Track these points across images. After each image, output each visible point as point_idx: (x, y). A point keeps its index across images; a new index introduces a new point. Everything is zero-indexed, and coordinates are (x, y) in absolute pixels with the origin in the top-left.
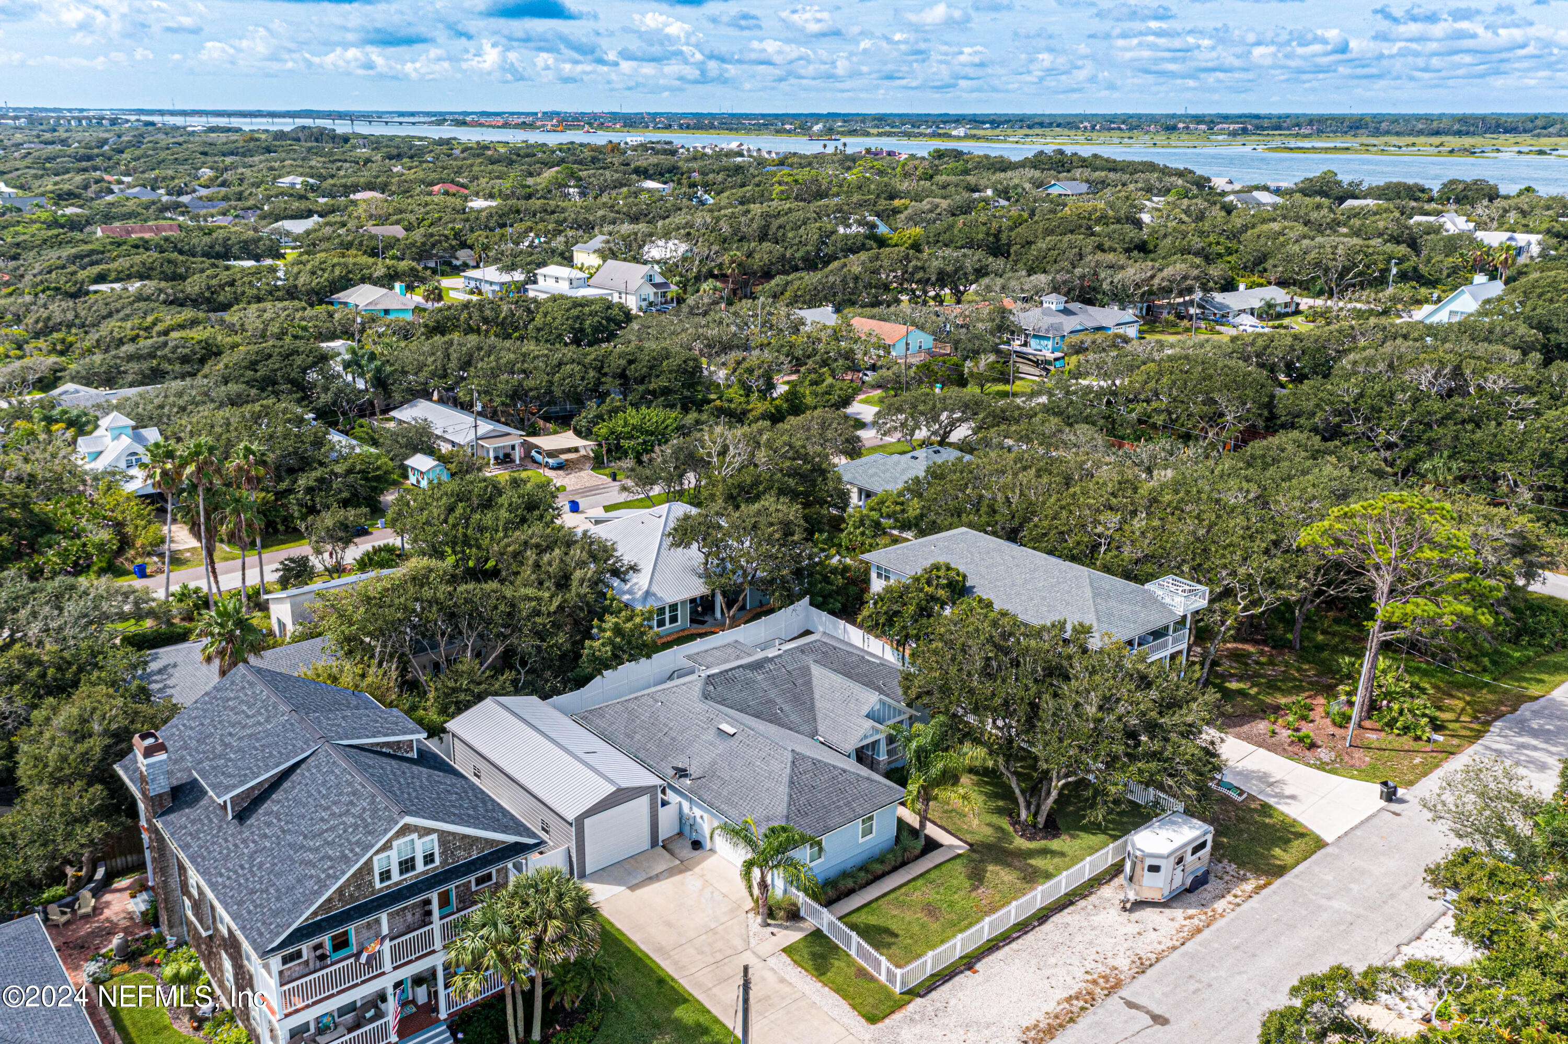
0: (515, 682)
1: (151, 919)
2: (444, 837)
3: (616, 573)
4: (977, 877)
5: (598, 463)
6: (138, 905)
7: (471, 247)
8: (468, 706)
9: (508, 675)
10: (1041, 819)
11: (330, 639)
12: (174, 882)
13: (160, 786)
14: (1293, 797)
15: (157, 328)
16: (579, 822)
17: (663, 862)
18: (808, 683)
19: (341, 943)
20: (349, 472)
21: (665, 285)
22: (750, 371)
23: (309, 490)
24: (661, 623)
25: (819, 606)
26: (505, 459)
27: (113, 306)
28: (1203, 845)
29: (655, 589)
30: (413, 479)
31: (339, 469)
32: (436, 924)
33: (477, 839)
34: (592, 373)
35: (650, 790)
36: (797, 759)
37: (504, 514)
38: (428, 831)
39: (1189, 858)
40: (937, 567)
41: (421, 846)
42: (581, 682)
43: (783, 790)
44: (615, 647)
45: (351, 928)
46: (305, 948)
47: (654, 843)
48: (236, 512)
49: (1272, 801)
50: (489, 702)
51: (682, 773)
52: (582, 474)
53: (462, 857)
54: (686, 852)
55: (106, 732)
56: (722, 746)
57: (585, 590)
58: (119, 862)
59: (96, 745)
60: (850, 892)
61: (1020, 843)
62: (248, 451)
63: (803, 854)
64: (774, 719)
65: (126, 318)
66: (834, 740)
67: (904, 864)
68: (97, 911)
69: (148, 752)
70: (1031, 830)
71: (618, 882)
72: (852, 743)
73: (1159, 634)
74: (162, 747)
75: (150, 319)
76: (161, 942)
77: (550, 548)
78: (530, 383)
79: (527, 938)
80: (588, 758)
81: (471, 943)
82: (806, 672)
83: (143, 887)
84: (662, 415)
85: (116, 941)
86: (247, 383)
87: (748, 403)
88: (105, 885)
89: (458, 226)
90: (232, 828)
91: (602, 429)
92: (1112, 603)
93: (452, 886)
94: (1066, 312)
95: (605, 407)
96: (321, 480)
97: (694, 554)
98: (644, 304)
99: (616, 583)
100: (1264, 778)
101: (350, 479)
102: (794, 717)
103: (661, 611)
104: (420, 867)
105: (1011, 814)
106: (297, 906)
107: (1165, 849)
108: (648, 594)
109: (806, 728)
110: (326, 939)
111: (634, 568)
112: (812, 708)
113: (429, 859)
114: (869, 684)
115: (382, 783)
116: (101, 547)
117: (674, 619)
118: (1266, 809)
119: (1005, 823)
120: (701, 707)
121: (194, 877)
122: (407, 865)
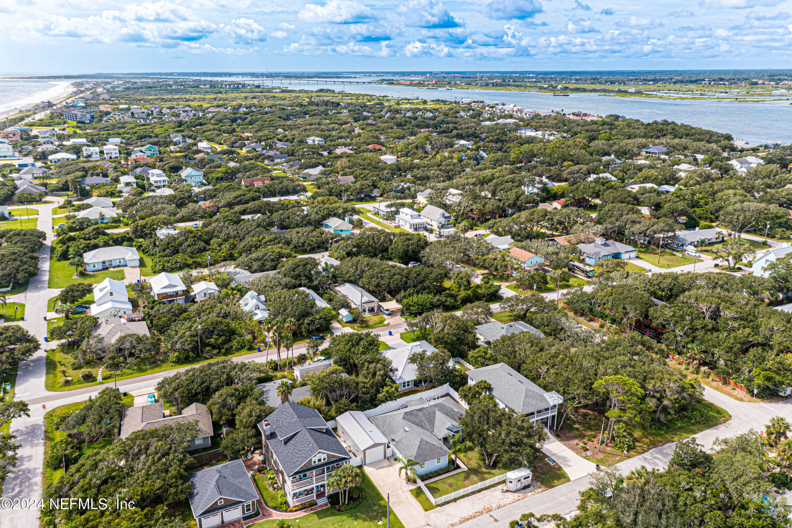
0: (356, 406)
1: (264, 462)
2: (328, 455)
3: (391, 370)
4: (467, 478)
5: (403, 314)
6: (261, 458)
7: (379, 188)
8: (343, 413)
9: (355, 404)
10: (491, 464)
11: (308, 387)
12: (270, 455)
13: (268, 433)
14: (570, 466)
15: (263, 241)
16: (364, 451)
17: (386, 463)
18: (434, 417)
19: (305, 476)
20: (321, 318)
21: (449, 217)
22: (462, 278)
23: (308, 324)
24: (404, 386)
25: (451, 386)
26: (371, 310)
27: (250, 229)
28: (528, 477)
29: (403, 376)
30: (340, 317)
31: (318, 317)
32: (326, 474)
33: (335, 456)
34: (404, 279)
35: (384, 444)
36: (422, 440)
37: (361, 349)
38: (324, 453)
39: (523, 480)
40: (482, 382)
41: (322, 456)
42: (376, 406)
43: (416, 449)
44: (386, 397)
45: (307, 473)
46: (297, 476)
47: (385, 457)
48: (287, 340)
49: (562, 466)
50: (347, 413)
51: (393, 440)
52: (397, 318)
53: (332, 460)
54: (392, 461)
55: (256, 416)
56: (405, 434)
57: (380, 378)
58: (256, 446)
59: (254, 418)
60: (431, 478)
61: (484, 470)
62: (291, 321)
63: (417, 467)
64: (422, 427)
65: (253, 236)
66: (437, 434)
67: (448, 472)
68: (252, 458)
69: (266, 425)
70: (488, 467)
71: (373, 467)
72: (441, 436)
73: (547, 409)
74: (269, 424)
75: (261, 237)
76: (266, 468)
77: (372, 362)
78: (382, 282)
79: (344, 480)
80: (369, 433)
81: (332, 480)
82: (434, 413)
83: (262, 454)
84: (426, 297)
85: (257, 467)
86: (292, 277)
87: (459, 291)
88: (253, 452)
89: (375, 178)
90: (283, 446)
91: (405, 301)
92: (531, 400)
93: (330, 466)
94: (605, 245)
95: (407, 293)
96: (312, 321)
97: (415, 366)
98: (440, 225)
99: (391, 373)
100: (565, 459)
101: (321, 321)
102: (428, 426)
103: (404, 383)
104: (322, 461)
105: (484, 460)
106: (296, 467)
107: (513, 478)
108: (400, 377)
109: (430, 430)
110: (302, 475)
111: (397, 370)
112: (434, 424)
113: (324, 459)
114: (453, 418)
115: (315, 440)
116: (249, 341)
117: (408, 385)
118: (560, 468)
119: (482, 463)
120: (402, 421)
121: (275, 456)
122: (319, 460)
